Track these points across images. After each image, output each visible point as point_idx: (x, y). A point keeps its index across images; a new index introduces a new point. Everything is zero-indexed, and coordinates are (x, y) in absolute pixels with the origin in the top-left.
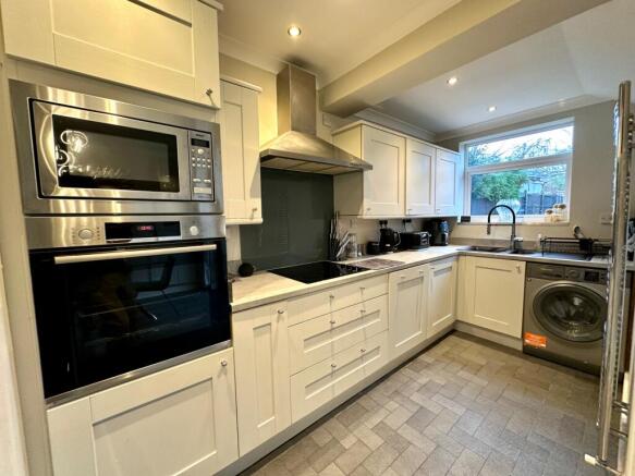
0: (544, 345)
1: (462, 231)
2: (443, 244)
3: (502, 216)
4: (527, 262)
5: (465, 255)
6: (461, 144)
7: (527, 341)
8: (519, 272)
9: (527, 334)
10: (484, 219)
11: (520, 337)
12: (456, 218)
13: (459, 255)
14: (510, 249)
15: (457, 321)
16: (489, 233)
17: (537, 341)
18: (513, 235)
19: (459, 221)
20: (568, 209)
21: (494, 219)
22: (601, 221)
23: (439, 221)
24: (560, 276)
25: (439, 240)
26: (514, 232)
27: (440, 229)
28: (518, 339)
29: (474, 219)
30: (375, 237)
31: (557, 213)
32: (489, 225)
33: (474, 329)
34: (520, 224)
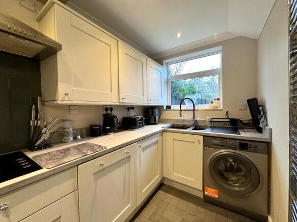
0: (217, 196)
1: (167, 115)
2: (155, 124)
3: (187, 106)
4: (204, 136)
5: (166, 131)
6: (165, 62)
7: (206, 193)
8: (199, 143)
9: (206, 188)
10: (178, 107)
11: (202, 189)
12: (163, 106)
13: (163, 131)
14: (193, 125)
15: (164, 178)
16: (181, 116)
17: (212, 193)
18: (194, 117)
19: (165, 108)
20: (221, 100)
21: (183, 107)
22: (239, 108)
23: (153, 108)
24: (224, 146)
25: (152, 121)
26: (194, 115)
27: (153, 114)
28: (200, 190)
29: (173, 107)
30: (99, 121)
31: (216, 103)
32: (181, 111)
33: (174, 183)
34: (197, 110)
